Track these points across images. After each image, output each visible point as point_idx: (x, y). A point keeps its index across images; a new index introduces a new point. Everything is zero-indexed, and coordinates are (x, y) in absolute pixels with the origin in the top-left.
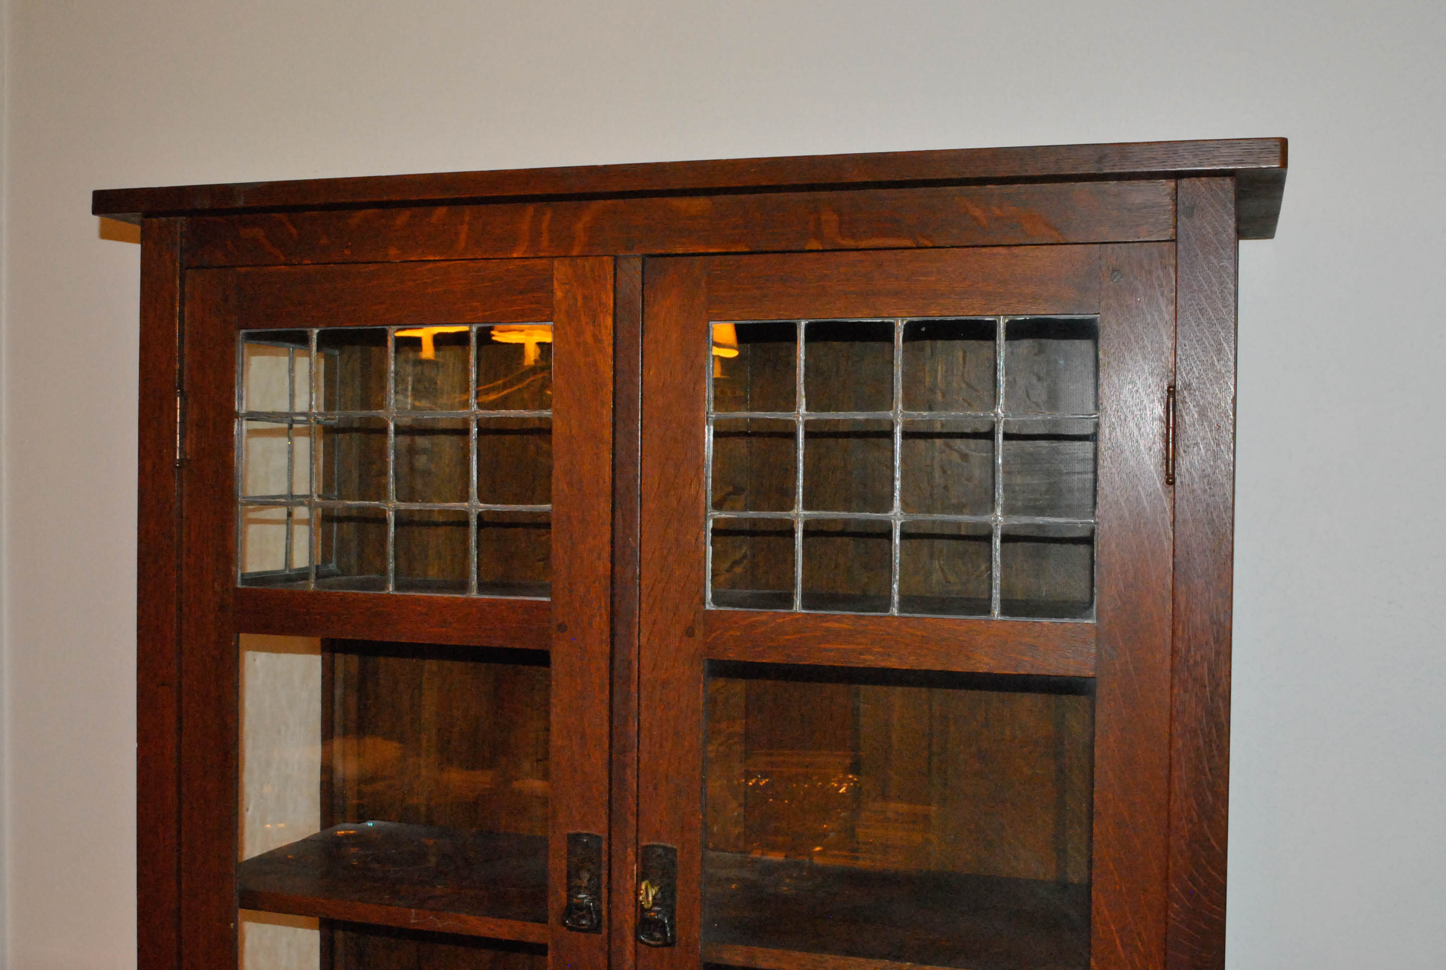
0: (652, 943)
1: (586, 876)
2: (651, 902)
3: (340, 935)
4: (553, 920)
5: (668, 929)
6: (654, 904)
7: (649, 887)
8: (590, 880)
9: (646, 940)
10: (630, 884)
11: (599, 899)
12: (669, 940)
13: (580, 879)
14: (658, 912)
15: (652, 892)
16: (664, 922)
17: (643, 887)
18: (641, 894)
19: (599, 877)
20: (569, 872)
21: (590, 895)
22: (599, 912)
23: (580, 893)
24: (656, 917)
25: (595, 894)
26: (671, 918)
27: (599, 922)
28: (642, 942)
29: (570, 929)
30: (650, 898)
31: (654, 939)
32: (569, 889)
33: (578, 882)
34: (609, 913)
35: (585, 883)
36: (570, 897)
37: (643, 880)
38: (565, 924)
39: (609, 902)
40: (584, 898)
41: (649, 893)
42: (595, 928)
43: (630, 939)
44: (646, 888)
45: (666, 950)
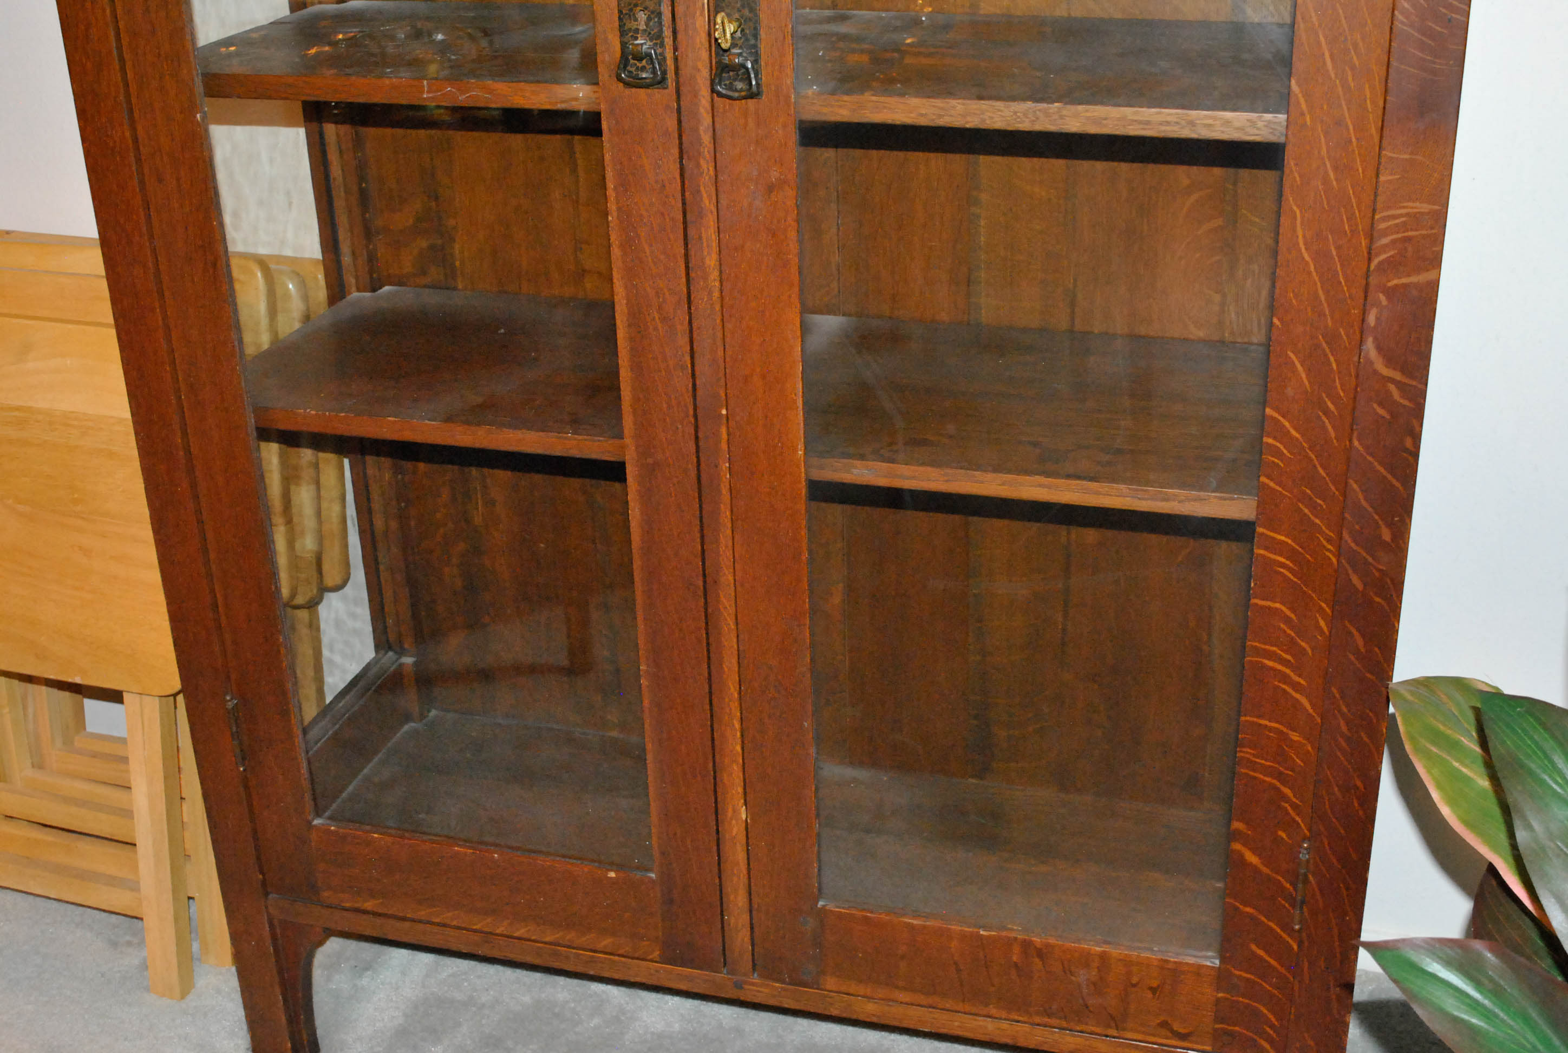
0: (736, 95)
1: (642, 16)
2: (729, 41)
3: (330, 129)
4: (604, 73)
5: (752, 76)
6: (734, 45)
7: (726, 21)
8: (649, 19)
9: (724, 92)
10: (701, 22)
11: (662, 45)
12: (754, 89)
13: (636, 20)
14: (740, 55)
15: (730, 28)
16: (747, 69)
17: (719, 20)
18: (716, 30)
19: (659, 15)
20: (620, 12)
21: (651, 40)
22: (662, 62)
23: (636, 39)
24: (737, 61)
25: (657, 38)
26: (755, 62)
27: (664, 73)
28: (720, 95)
29: (627, 85)
30: (728, 35)
31: (736, 90)
32: (623, 32)
33: (633, 25)
34: (676, 59)
35: (642, 27)
36: (624, 45)
37: (717, 13)
38: (619, 79)
39: (675, 49)
40: (642, 44)
41: (727, 29)
42: (660, 82)
43: (705, 92)
44: (723, 23)
45: (751, 103)
